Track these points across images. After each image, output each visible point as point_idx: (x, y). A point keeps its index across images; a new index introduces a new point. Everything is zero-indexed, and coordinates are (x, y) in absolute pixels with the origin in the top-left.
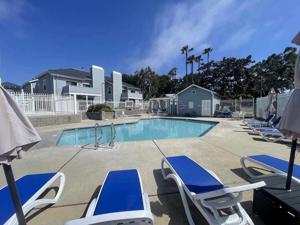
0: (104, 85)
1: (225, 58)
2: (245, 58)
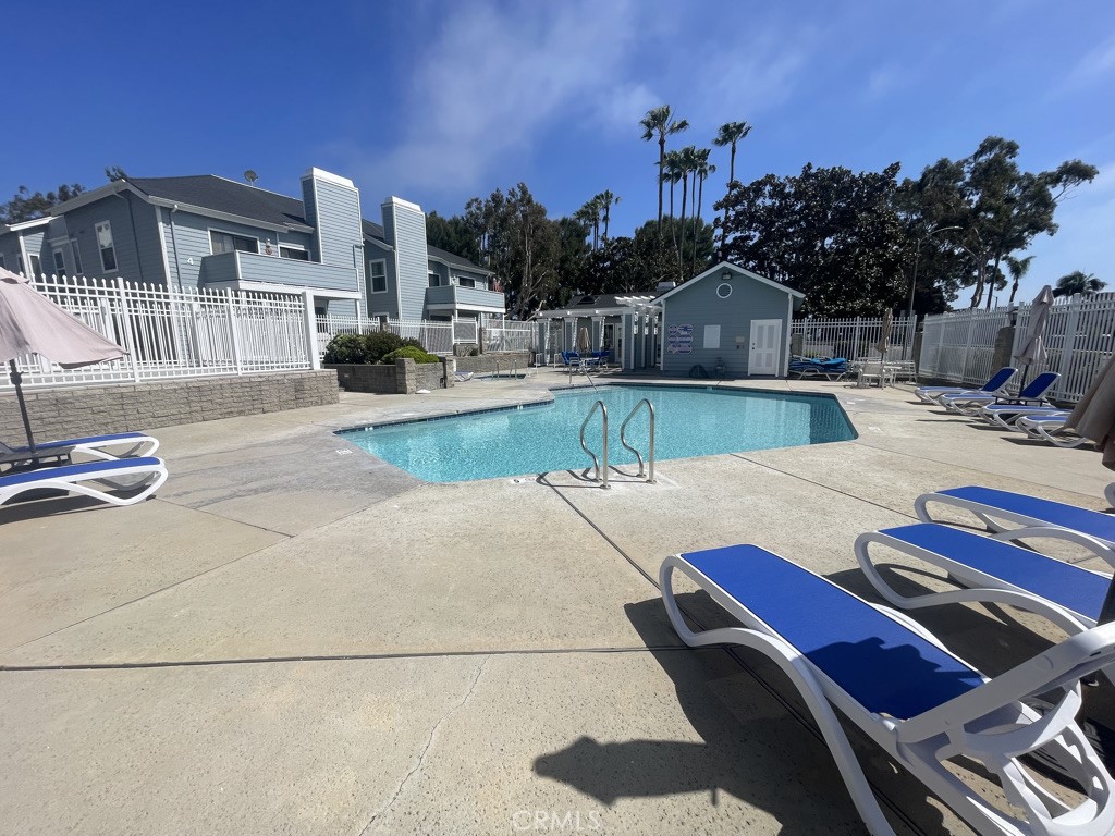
0: (360, 254)
1: (809, 166)
2: (880, 173)
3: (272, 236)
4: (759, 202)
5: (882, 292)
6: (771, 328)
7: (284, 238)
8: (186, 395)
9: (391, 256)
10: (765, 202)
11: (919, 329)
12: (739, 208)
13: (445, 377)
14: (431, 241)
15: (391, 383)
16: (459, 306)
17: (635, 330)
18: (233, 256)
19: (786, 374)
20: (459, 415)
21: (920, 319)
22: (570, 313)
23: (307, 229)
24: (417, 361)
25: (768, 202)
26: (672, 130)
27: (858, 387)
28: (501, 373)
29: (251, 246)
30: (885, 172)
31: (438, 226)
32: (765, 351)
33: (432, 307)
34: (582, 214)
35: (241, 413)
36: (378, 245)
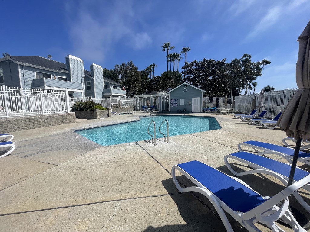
0: (83, 79)
1: (205, 59)
2: (221, 61)
3: (56, 74)
4: (193, 67)
5: (224, 90)
6: (197, 100)
7: (60, 74)
8: (25, 121)
9: (93, 80)
10: (194, 67)
11: (234, 100)
12: (188, 69)
13: (108, 114)
14: (104, 76)
15: (92, 116)
16: (112, 94)
17: (162, 100)
18: (43, 79)
19: (202, 112)
20: (113, 125)
21: (234, 97)
22: (144, 96)
23: (67, 72)
24: (100, 110)
25: (195, 68)
26: (170, 49)
27: (220, 115)
28: (125, 112)
29: (49, 77)
30: (223, 61)
31: (107, 72)
32: (196, 106)
33: (105, 94)
34: (147, 70)
35: (43, 126)
36: (89, 77)
